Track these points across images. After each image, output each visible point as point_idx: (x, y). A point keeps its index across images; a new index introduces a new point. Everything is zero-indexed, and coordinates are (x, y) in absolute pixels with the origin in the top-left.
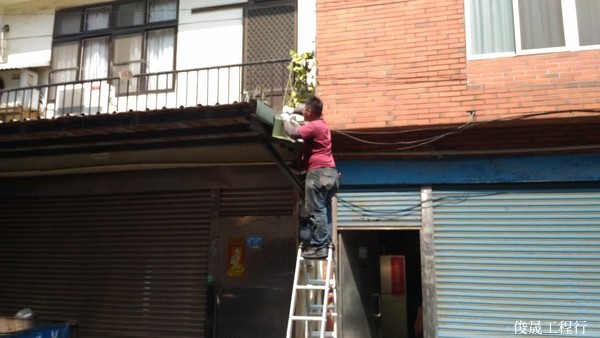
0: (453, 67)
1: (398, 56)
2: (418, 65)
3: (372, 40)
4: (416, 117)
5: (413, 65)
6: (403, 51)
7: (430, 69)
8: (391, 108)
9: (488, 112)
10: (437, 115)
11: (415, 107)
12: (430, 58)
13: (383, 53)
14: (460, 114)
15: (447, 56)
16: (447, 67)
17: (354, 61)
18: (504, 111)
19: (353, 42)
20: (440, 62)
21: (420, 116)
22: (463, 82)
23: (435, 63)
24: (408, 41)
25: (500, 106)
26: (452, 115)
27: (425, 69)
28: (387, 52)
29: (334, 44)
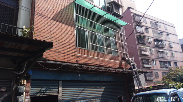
0: (73, 47)
1: (59, 40)
2: (65, 44)
3: (53, 33)
4: (64, 59)
5: (64, 44)
6: (61, 39)
7: (68, 46)
8: (58, 55)
9: (80, 61)
10: (69, 60)
11: (64, 56)
12: (68, 43)
13: (55, 38)
14: (74, 61)
15: (71, 44)
16: (71, 47)
17: (46, 37)
18: (83, 62)
19: (46, 31)
20: (70, 45)
21: (65, 59)
22: (75, 52)
23: (69, 45)
24: (62, 37)
25: (83, 60)
26: (73, 60)
27: (66, 46)
28: (57, 38)
29: (40, 29)
